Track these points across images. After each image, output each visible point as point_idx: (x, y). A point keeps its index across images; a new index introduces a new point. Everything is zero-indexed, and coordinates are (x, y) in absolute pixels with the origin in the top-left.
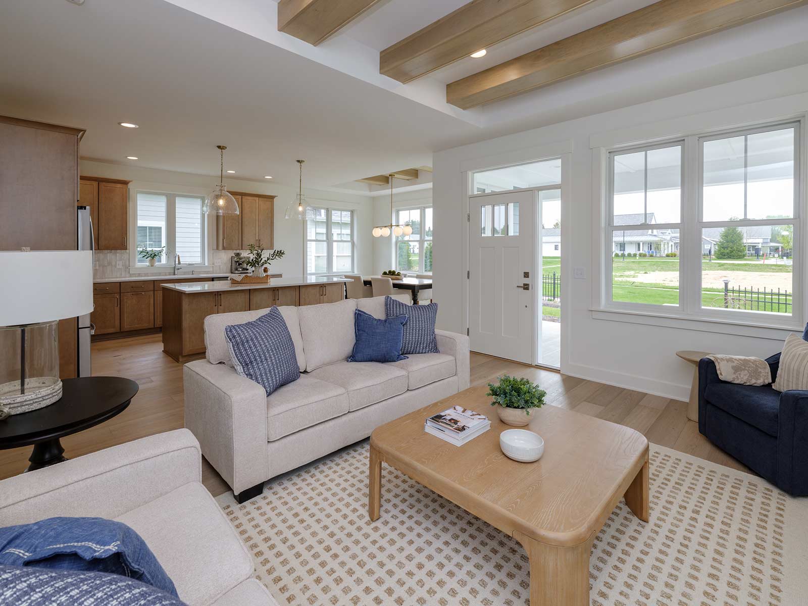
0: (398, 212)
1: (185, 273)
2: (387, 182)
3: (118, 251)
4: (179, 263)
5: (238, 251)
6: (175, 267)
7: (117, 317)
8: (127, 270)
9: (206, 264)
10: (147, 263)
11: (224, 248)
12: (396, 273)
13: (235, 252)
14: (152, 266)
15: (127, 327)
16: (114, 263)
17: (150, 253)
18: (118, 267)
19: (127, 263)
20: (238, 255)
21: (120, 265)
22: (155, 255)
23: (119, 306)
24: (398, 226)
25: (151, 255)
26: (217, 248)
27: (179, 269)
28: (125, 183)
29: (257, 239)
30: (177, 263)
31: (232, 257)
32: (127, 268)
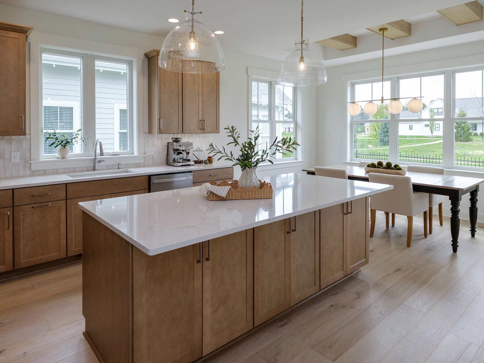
0: (353, 85)
1: (108, 168)
2: (355, 45)
3: (14, 137)
4: (102, 154)
5: (176, 136)
6: (95, 158)
7: (9, 245)
8: (27, 164)
9: (136, 154)
10: (56, 154)
11: (161, 132)
12: (393, 166)
13: (172, 136)
14: (63, 158)
15: (24, 261)
16: (7, 156)
17: (60, 139)
18: (13, 161)
19: (28, 155)
20: (177, 140)
21: (16, 157)
22: (68, 142)
23: (11, 228)
24: (354, 103)
25: (62, 142)
26: (150, 131)
27: (100, 161)
28: (23, 31)
29: (201, 118)
30: (98, 151)
31: (168, 143)
32: (27, 161)
